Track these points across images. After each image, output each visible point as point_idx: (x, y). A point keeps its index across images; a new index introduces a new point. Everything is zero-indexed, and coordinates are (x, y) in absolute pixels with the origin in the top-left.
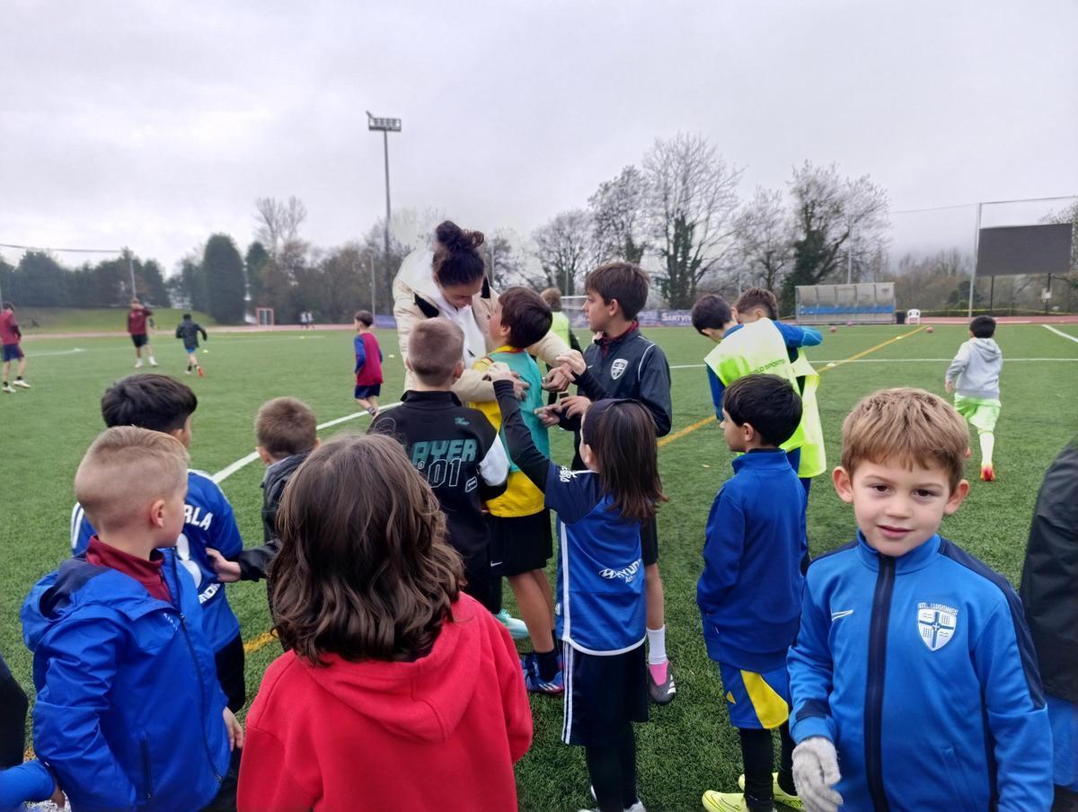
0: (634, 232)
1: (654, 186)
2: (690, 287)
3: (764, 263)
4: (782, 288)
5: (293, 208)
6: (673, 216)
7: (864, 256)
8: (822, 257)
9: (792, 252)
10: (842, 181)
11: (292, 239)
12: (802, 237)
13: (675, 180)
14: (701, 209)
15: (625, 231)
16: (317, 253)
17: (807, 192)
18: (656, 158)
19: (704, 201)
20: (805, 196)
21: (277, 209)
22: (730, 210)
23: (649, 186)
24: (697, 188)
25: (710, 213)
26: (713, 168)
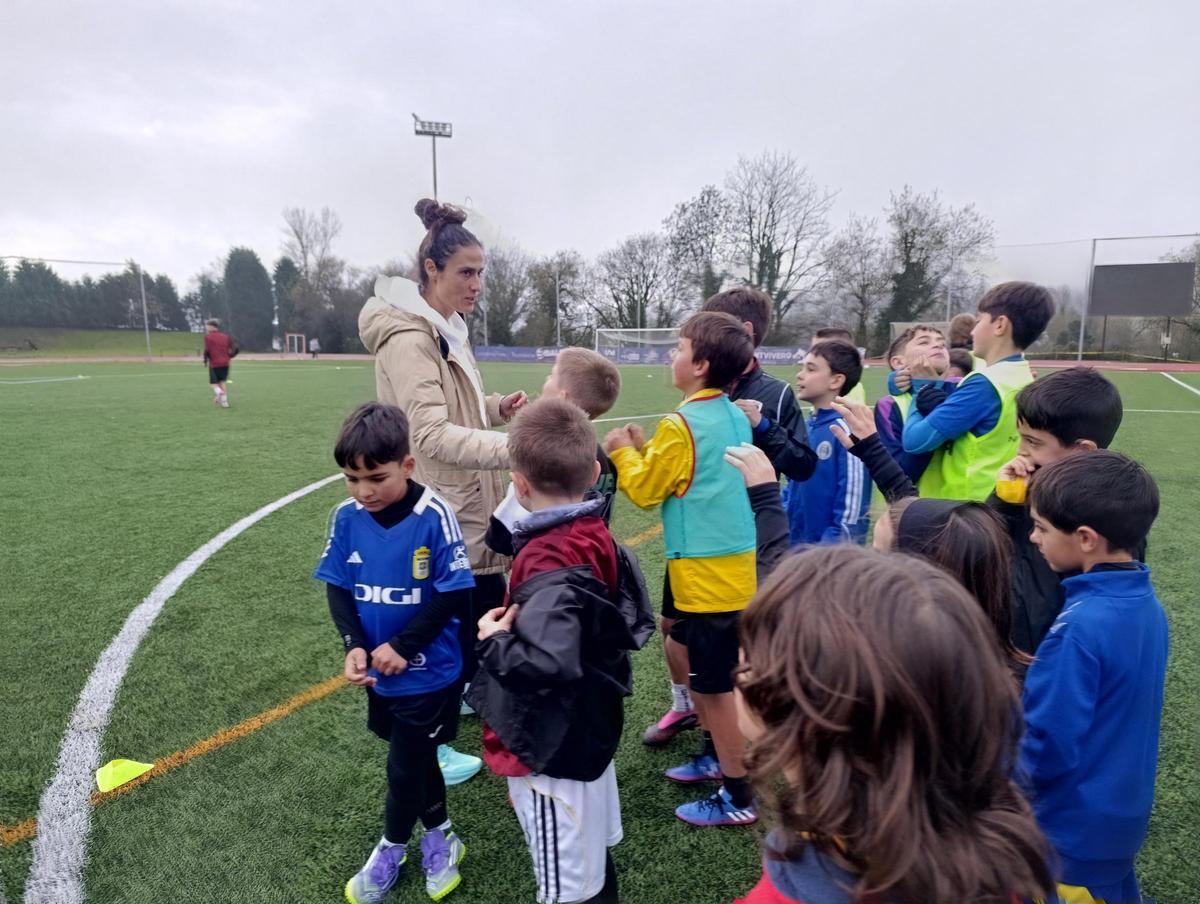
0: (715, 259)
1: (737, 209)
2: (775, 321)
3: (858, 297)
4: (876, 324)
5: (325, 220)
6: (758, 242)
7: (965, 291)
8: (920, 292)
9: (890, 285)
10: (944, 210)
11: (325, 256)
12: (901, 270)
13: (760, 203)
14: (788, 236)
15: (705, 257)
16: (354, 273)
17: (907, 221)
18: (740, 177)
19: (791, 226)
20: (904, 224)
21: (307, 221)
22: (821, 238)
23: (731, 208)
24: (784, 212)
25: (797, 241)
26: (803, 190)
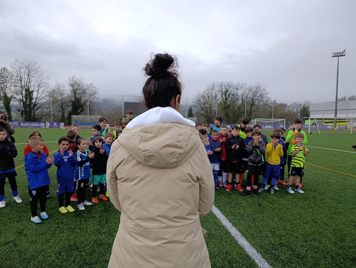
0: (7, 91)
1: (15, 76)
2: (33, 113)
3: (60, 107)
4: (67, 116)
6: (24, 87)
7: (93, 107)
8: (80, 107)
9: (71, 104)
10: (85, 84)
12: (73, 99)
13: (25, 74)
14: (35, 86)
15: (3, 90)
17: (74, 85)
18: (16, 65)
19: (36, 84)
20: (74, 87)
22: (47, 88)
23: (13, 75)
24: (33, 79)
25: (39, 88)
26: (40, 73)
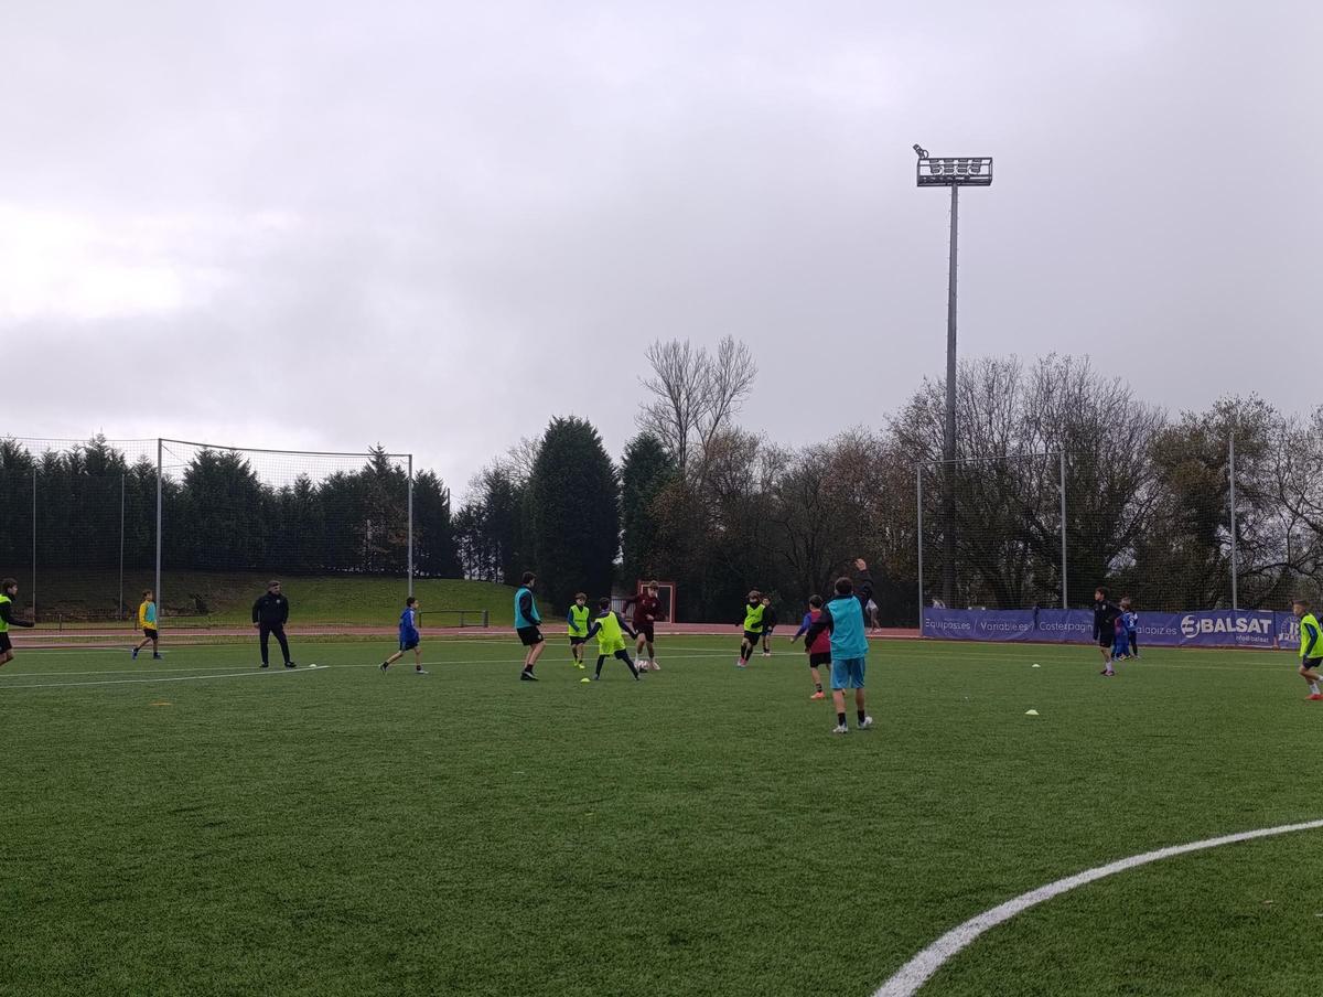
5: (726, 364)
11: (720, 431)
16: (776, 461)
21: (691, 367)
